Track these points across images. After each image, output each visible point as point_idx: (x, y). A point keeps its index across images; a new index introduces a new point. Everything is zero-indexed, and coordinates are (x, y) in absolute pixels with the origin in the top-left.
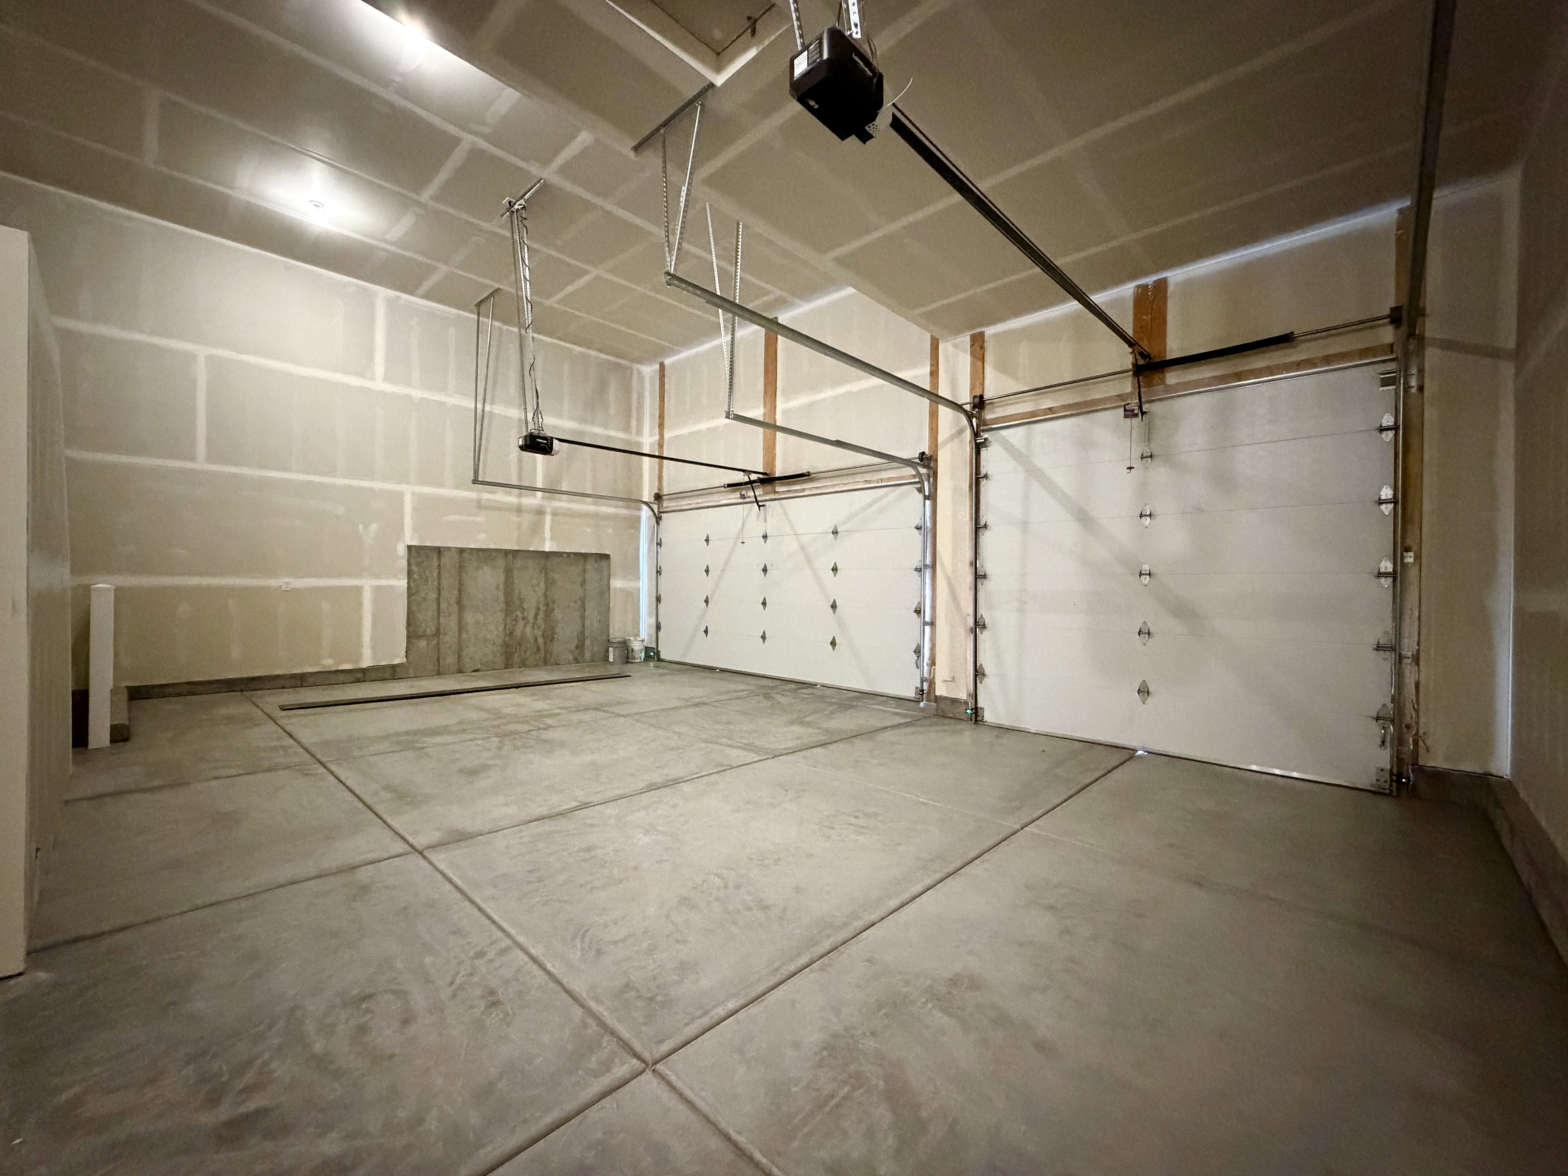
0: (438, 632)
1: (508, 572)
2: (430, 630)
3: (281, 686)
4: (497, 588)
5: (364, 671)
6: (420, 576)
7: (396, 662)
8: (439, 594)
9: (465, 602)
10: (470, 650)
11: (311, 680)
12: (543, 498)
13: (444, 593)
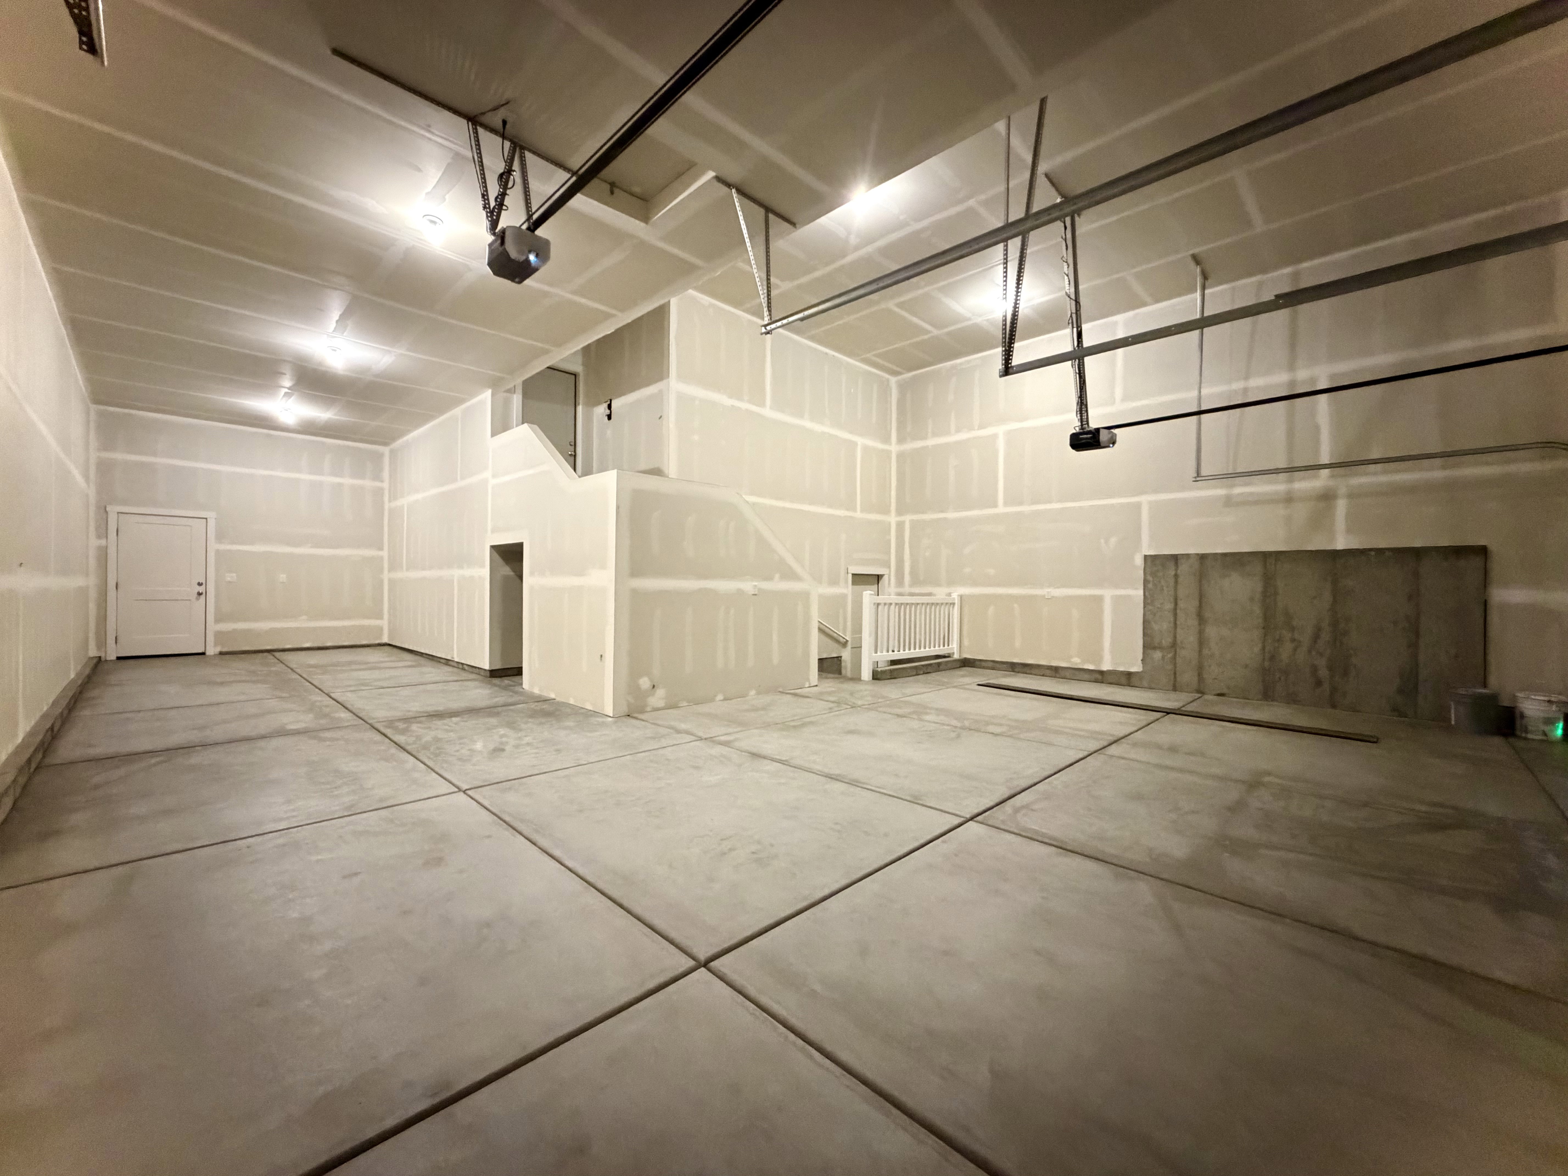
0: (1174, 645)
1: (1268, 580)
2: (1167, 641)
3: (1041, 674)
4: (1252, 599)
5: (1102, 673)
6: (1155, 585)
7: (1132, 670)
8: (1176, 604)
9: (1207, 614)
10: (1212, 671)
11: (1062, 673)
12: (1332, 476)
13: (1181, 604)
